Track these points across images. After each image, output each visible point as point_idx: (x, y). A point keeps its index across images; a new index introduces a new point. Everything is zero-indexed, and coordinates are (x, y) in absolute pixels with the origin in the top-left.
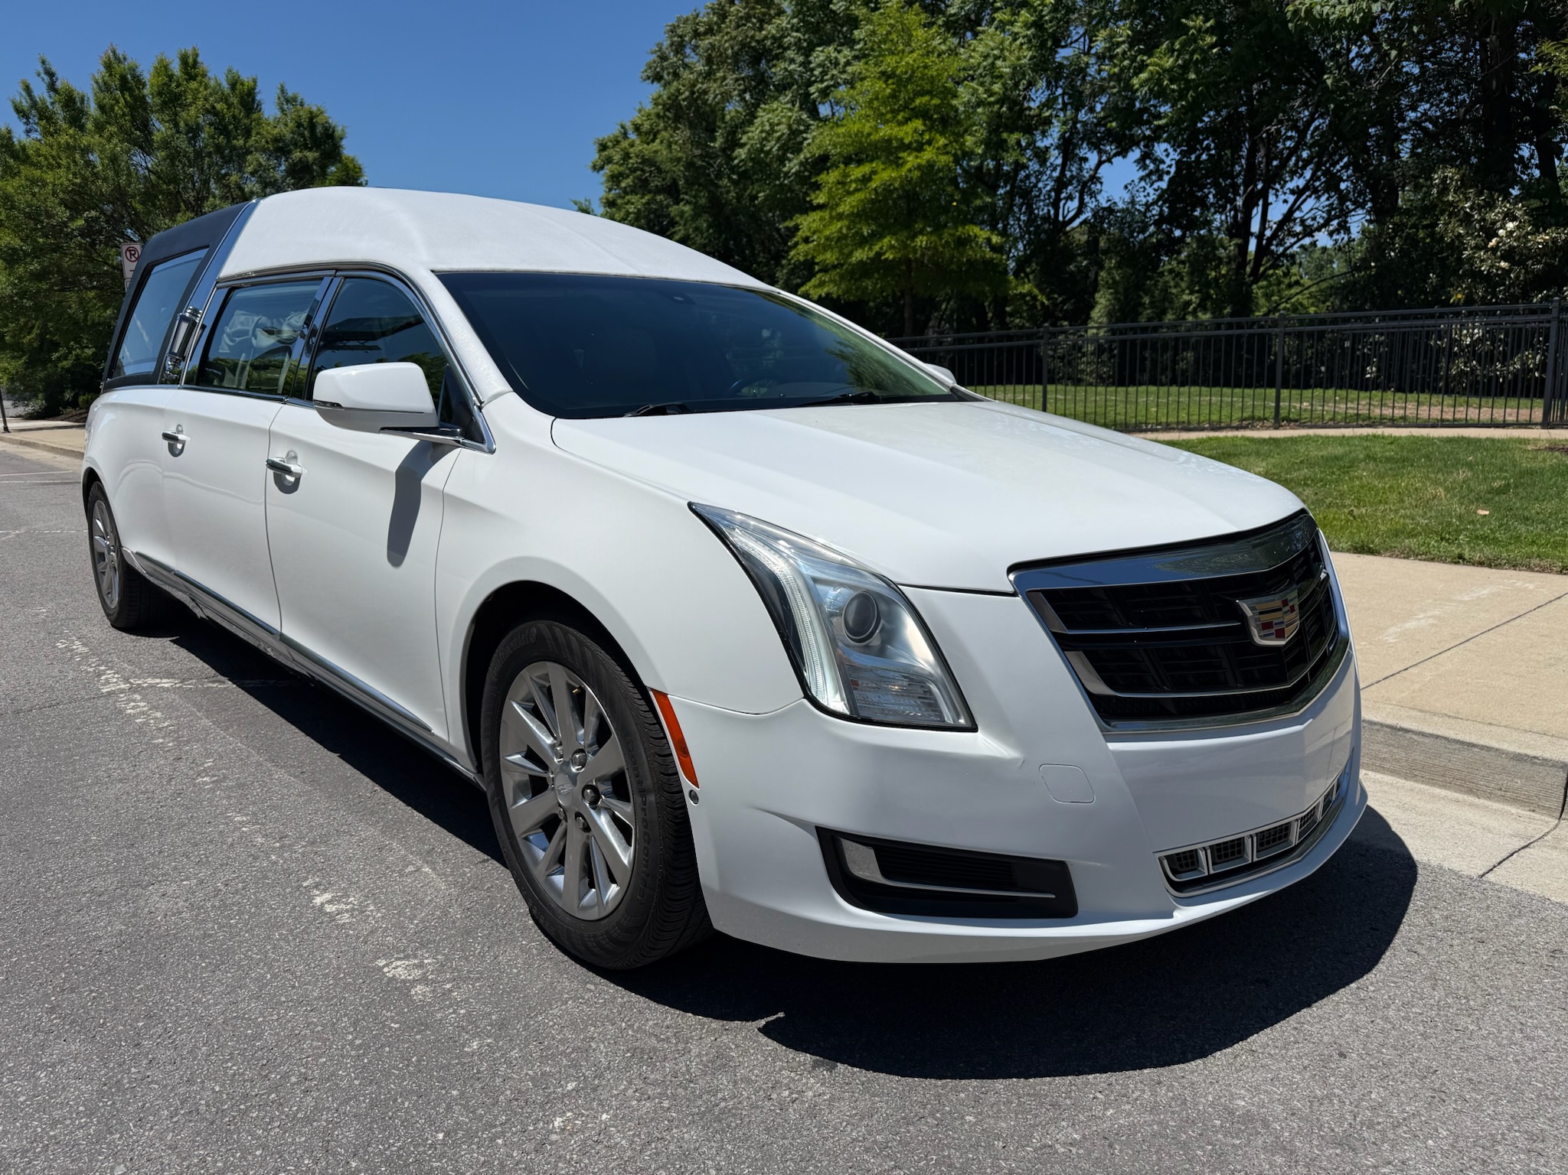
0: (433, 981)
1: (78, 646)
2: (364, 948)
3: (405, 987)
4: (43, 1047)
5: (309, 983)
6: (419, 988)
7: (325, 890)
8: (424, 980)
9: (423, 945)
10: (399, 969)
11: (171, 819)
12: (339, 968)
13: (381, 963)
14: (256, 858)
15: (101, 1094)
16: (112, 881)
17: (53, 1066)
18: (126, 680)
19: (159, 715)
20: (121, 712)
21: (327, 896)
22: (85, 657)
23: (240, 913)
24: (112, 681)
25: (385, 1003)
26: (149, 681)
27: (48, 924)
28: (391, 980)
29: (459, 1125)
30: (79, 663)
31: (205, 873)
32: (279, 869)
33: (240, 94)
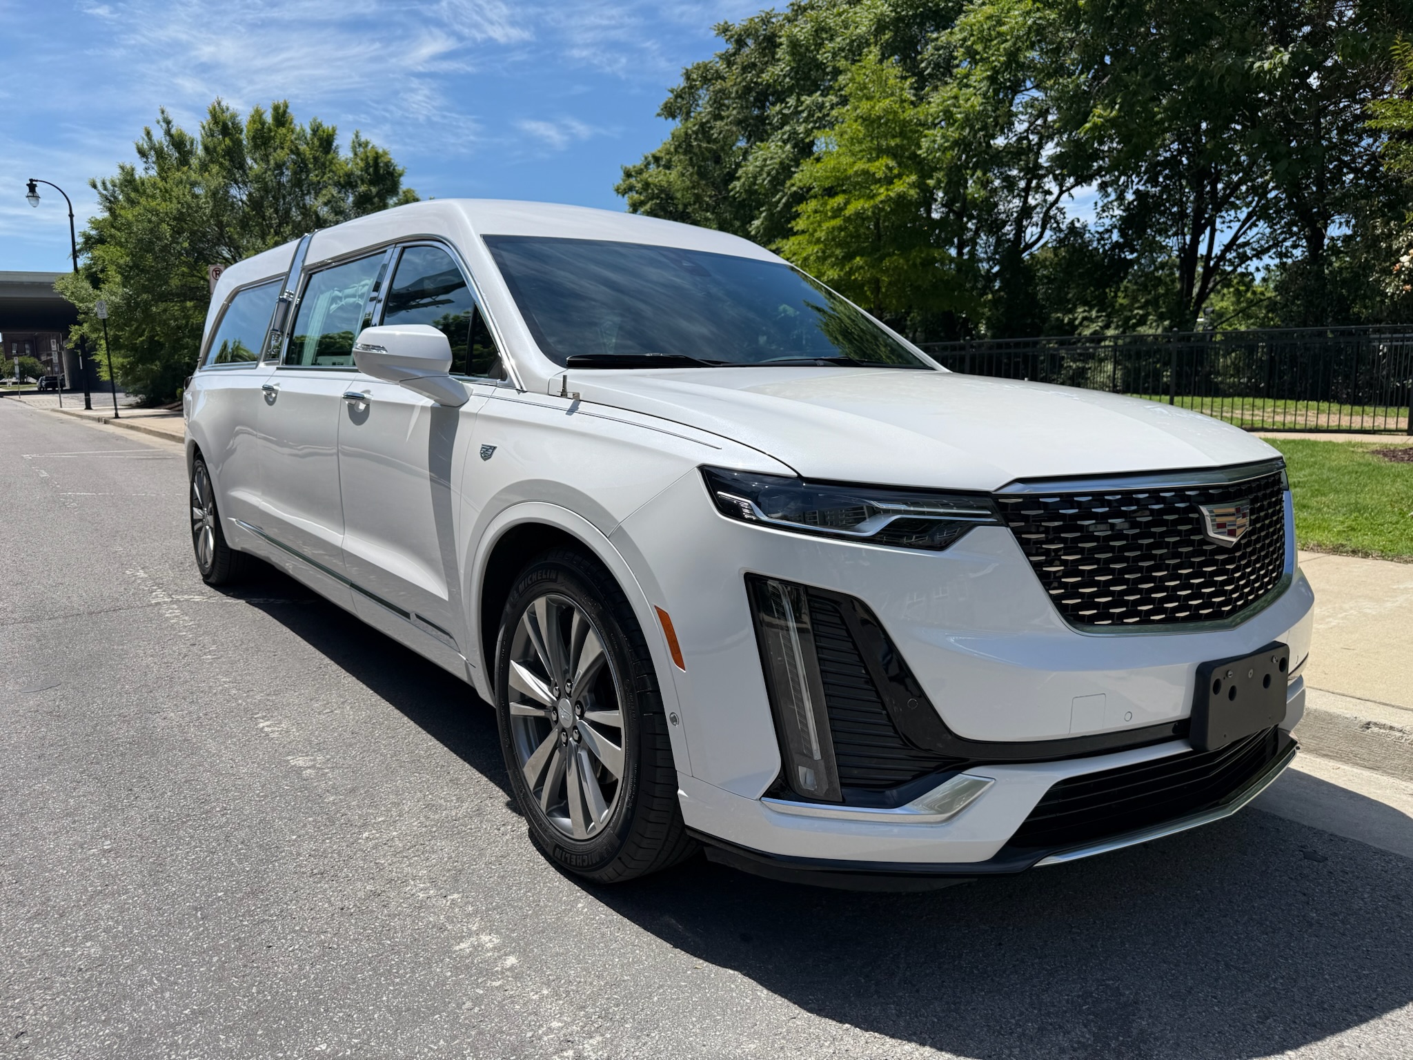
0: (319, 768)
1: (141, 574)
2: (281, 750)
3: (299, 770)
4: (75, 789)
5: (242, 766)
6: (309, 771)
7: (268, 720)
8: (313, 767)
9: (319, 750)
10: (300, 761)
11: (179, 678)
12: (263, 759)
13: (290, 758)
14: (228, 701)
15: (104, 810)
16: (134, 709)
17: (79, 797)
18: (170, 596)
19: (187, 618)
20: (162, 615)
21: (268, 723)
22: (144, 580)
23: (209, 729)
24: (160, 596)
25: (285, 777)
26: (186, 597)
27: (89, 730)
28: (292, 766)
29: (307, 833)
30: (139, 584)
31: (194, 708)
32: (242, 708)
33: (320, 139)
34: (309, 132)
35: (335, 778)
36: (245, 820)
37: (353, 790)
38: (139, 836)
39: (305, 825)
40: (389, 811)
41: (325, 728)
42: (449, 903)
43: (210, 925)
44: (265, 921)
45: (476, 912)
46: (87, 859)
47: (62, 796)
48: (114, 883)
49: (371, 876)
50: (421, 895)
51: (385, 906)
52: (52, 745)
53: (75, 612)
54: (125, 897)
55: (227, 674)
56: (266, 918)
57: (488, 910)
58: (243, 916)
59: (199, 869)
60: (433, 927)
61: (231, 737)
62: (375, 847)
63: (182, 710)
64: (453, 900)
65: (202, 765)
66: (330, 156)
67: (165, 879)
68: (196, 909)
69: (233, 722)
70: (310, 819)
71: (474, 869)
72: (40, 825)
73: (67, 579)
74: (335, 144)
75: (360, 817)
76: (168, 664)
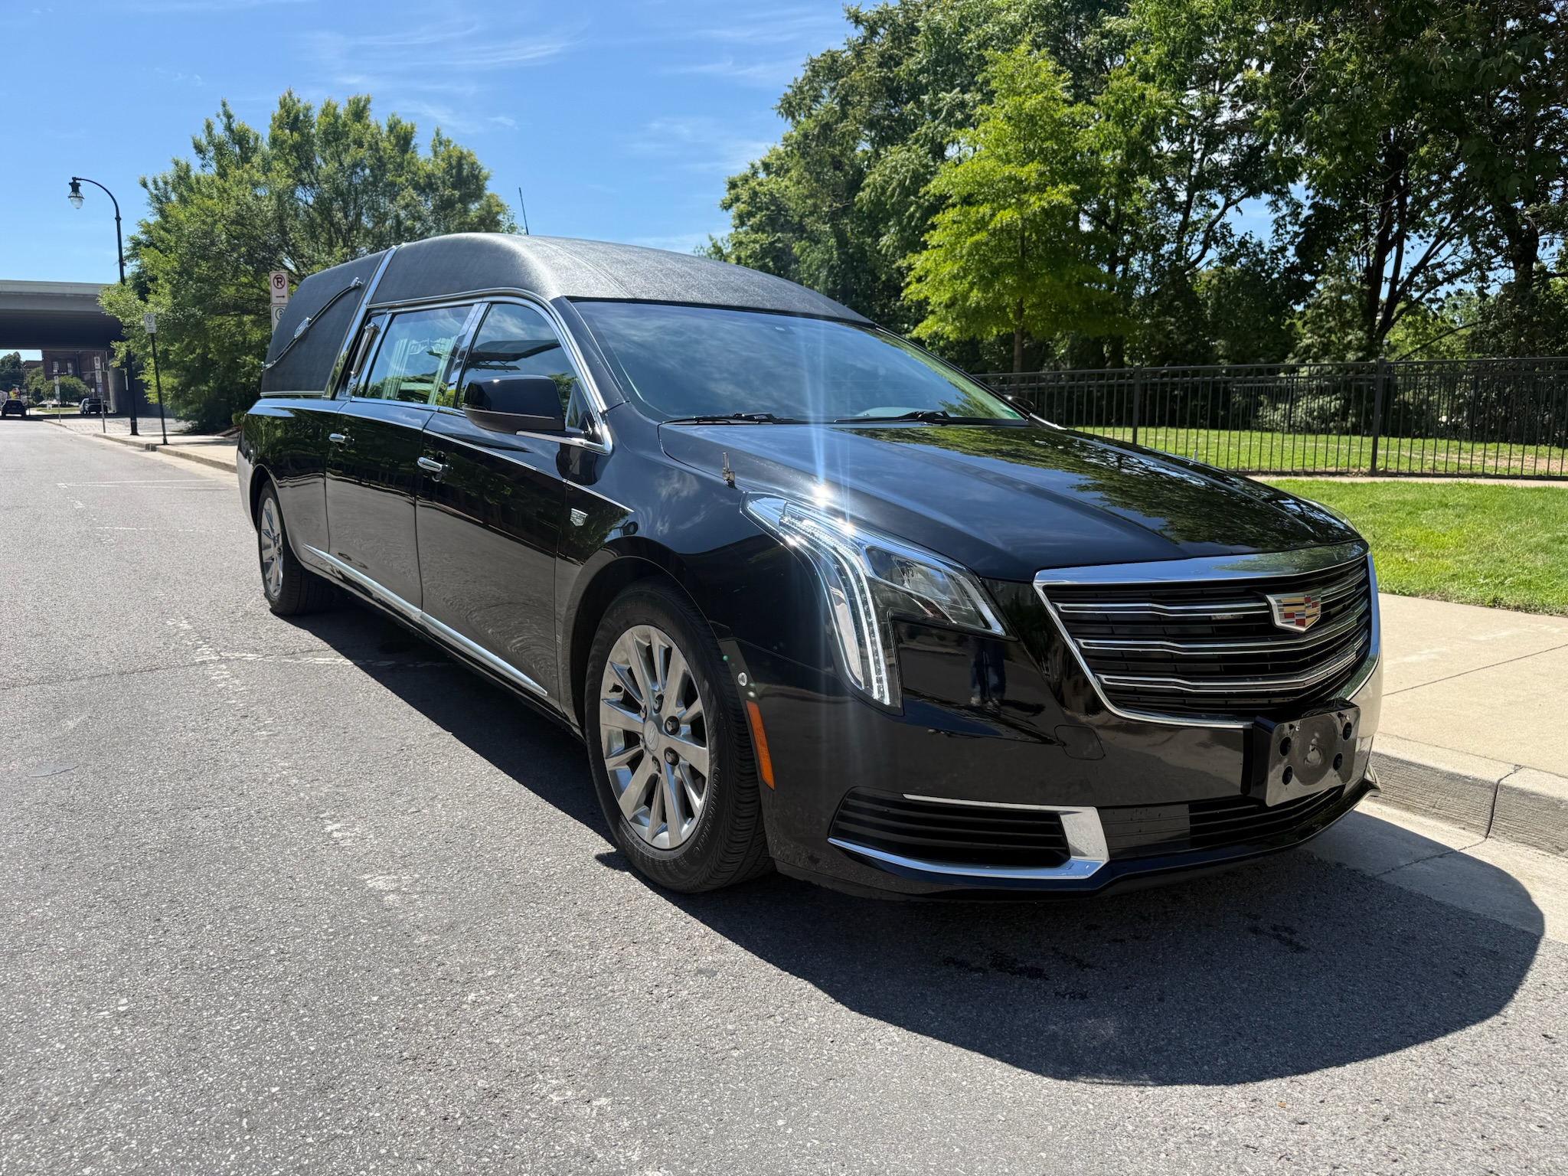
0: (404, 893)
1: (185, 625)
2: (355, 865)
3: (378, 896)
4: (85, 917)
5: (305, 887)
6: (391, 897)
7: (338, 821)
8: (397, 890)
9: (405, 866)
10: (378, 882)
11: (226, 761)
12: (332, 877)
13: (367, 876)
14: (287, 794)
15: (122, 951)
16: (168, 803)
17: (90, 929)
18: (218, 653)
19: (237, 682)
20: (207, 678)
21: (337, 826)
22: (188, 633)
23: (263, 833)
24: (206, 653)
25: (362, 905)
26: (237, 655)
27: (110, 830)
28: (370, 889)
29: (392, 992)
30: (182, 638)
31: (243, 802)
32: (304, 803)
33: (398, 137)
34: (385, 129)
35: (427, 908)
36: (308, 970)
37: (452, 927)
38: (167, 991)
39: (389, 981)
40: (500, 959)
41: (411, 835)
42: (595, 1112)
43: (260, 1141)
44: (337, 1136)
45: (635, 1129)
46: (95, 1027)
47: (68, 929)
48: (129, 1068)
49: (483, 1063)
50: (555, 1098)
51: (505, 1115)
52: (60, 852)
53: (103, 672)
54: (142, 1091)
55: (287, 756)
56: (339, 1131)
57: (651, 1127)
58: (306, 1127)
59: (246, 1046)
60: (577, 1153)
61: (290, 845)
62: (485, 1017)
63: (229, 806)
64: (600, 1108)
65: (253, 885)
66: (408, 156)
67: (199, 1063)
68: (240, 1114)
69: (292, 823)
70: (397, 970)
71: (624, 1057)
72: (35, 972)
73: (97, 629)
74: (413, 143)
75: (463, 968)
76: (213, 742)
